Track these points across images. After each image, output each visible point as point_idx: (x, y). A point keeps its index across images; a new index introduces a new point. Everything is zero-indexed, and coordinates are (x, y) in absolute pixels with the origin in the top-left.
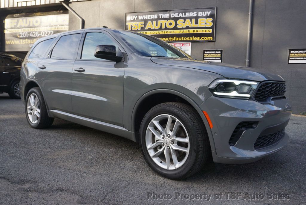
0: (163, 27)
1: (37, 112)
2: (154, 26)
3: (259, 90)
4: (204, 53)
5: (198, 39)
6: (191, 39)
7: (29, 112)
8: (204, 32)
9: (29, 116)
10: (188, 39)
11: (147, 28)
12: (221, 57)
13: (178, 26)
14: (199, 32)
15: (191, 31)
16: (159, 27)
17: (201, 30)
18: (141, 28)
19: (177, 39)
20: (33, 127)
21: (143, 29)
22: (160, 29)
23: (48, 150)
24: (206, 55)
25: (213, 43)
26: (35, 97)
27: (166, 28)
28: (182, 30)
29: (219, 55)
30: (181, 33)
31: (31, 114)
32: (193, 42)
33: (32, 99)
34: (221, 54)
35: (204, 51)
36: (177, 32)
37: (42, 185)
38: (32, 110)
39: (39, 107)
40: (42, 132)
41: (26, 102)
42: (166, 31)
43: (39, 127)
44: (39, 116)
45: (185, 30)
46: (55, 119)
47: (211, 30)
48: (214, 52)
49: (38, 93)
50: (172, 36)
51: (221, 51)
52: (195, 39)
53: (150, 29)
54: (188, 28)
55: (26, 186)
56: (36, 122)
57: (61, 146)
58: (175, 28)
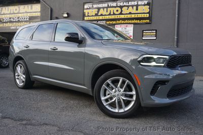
0: (112, 13)
1: (23, 77)
2: (105, 13)
3: (169, 61)
4: (143, 32)
5: (138, 21)
6: (133, 22)
7: (16, 77)
8: (143, 16)
9: (17, 80)
10: (131, 22)
11: (99, 14)
12: (156, 35)
13: (123, 12)
14: (139, 17)
15: (133, 16)
16: (108, 13)
17: (141, 15)
18: (96, 14)
19: (123, 22)
20: (19, 88)
21: (96, 15)
22: (110, 14)
23: (33, 102)
24: (144, 34)
25: (149, 25)
26: (21, 67)
27: (114, 14)
28: (126, 15)
29: (155, 34)
30: (126, 17)
31: (18, 79)
32: (134, 24)
33: (18, 68)
34: (156, 32)
35: (143, 31)
36: (122, 16)
37: (34, 121)
38: (19, 76)
39: (24, 74)
40: (27, 91)
41: (14, 70)
42: (114, 16)
43: (25, 87)
44: (24, 80)
45: (128, 15)
46: (36, 82)
47: (148, 15)
48: (150, 31)
49: (23, 64)
50: (119, 19)
51: (156, 30)
52: (136, 21)
53: (102, 15)
54: (130, 13)
55: (24, 122)
56: (22, 84)
57: (41, 100)
58: (121, 14)
